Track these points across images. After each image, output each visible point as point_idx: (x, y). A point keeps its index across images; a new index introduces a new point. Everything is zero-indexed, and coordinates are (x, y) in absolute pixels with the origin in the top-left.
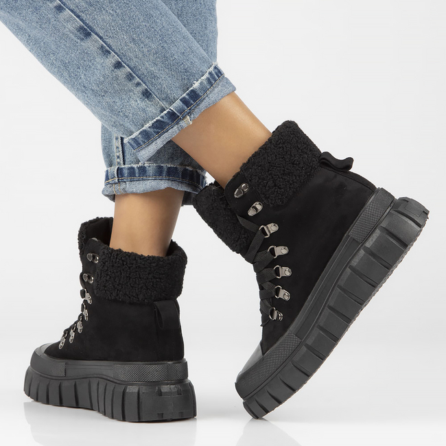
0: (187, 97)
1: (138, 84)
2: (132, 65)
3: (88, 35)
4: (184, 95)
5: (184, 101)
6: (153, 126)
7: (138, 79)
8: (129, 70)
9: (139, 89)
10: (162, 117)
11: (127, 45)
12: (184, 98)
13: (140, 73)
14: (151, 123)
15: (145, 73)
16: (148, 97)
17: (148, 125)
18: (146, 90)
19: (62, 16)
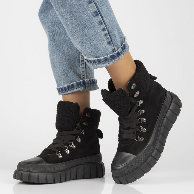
1: (108, 38)
2: (109, 30)
3: (97, 15)
4: (122, 45)
5: (122, 48)
6: (110, 57)
7: (109, 36)
8: (107, 32)
9: (108, 40)
10: (115, 54)
11: (110, 22)
13: (111, 34)
14: (110, 55)
15: (113, 34)
16: (109, 44)
17: (108, 56)
18: (110, 41)
19: (90, 5)
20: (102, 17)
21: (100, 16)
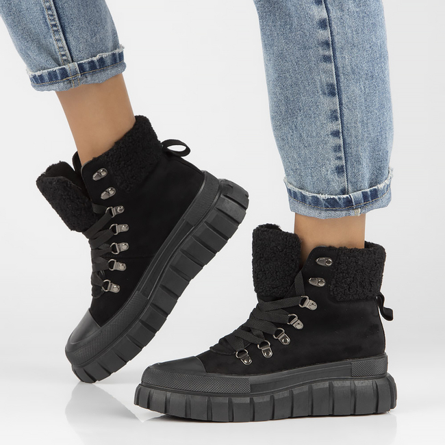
0: (369, 193)
1: (340, 158)
2: (348, 141)
3: (332, 94)
4: (368, 190)
5: (365, 195)
6: (328, 200)
7: (343, 154)
8: (342, 143)
9: (338, 163)
10: (339, 199)
12: (366, 192)
13: (350, 151)
14: (327, 196)
15: (354, 153)
16: (339, 173)
17: (323, 196)
18: (342, 166)
19: (324, 65)
20: (341, 104)
21: (336, 99)
